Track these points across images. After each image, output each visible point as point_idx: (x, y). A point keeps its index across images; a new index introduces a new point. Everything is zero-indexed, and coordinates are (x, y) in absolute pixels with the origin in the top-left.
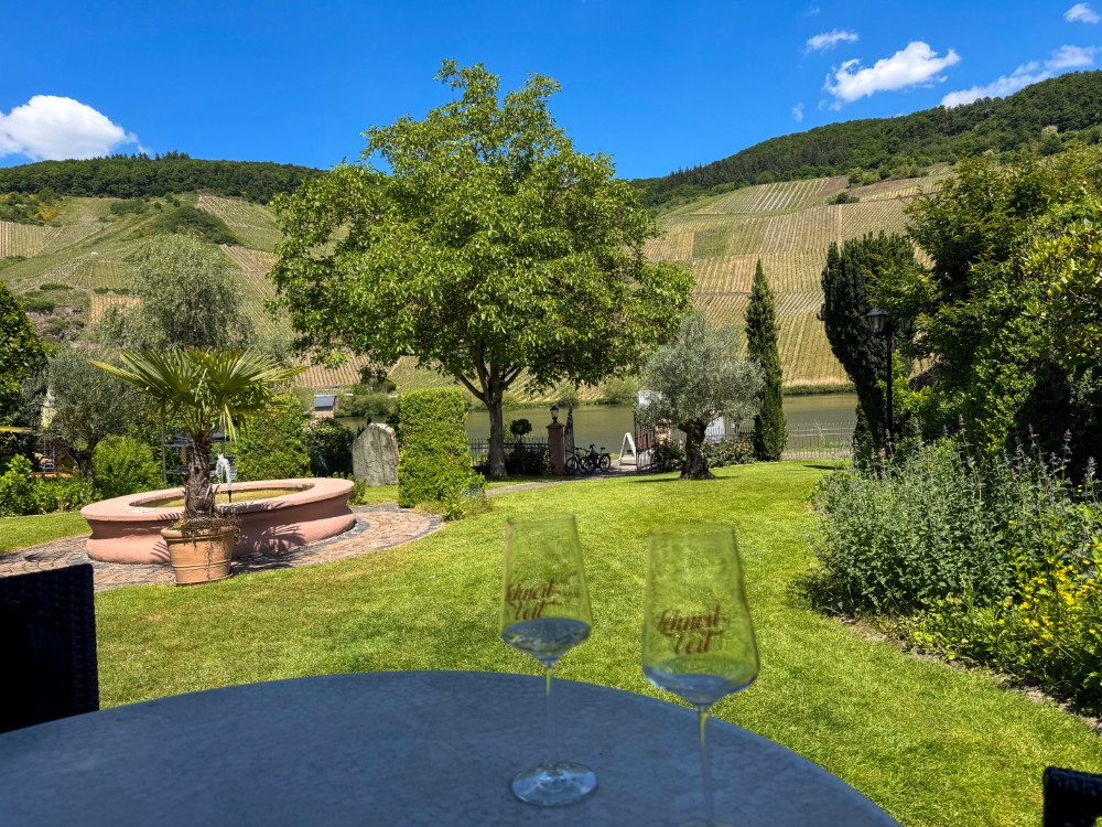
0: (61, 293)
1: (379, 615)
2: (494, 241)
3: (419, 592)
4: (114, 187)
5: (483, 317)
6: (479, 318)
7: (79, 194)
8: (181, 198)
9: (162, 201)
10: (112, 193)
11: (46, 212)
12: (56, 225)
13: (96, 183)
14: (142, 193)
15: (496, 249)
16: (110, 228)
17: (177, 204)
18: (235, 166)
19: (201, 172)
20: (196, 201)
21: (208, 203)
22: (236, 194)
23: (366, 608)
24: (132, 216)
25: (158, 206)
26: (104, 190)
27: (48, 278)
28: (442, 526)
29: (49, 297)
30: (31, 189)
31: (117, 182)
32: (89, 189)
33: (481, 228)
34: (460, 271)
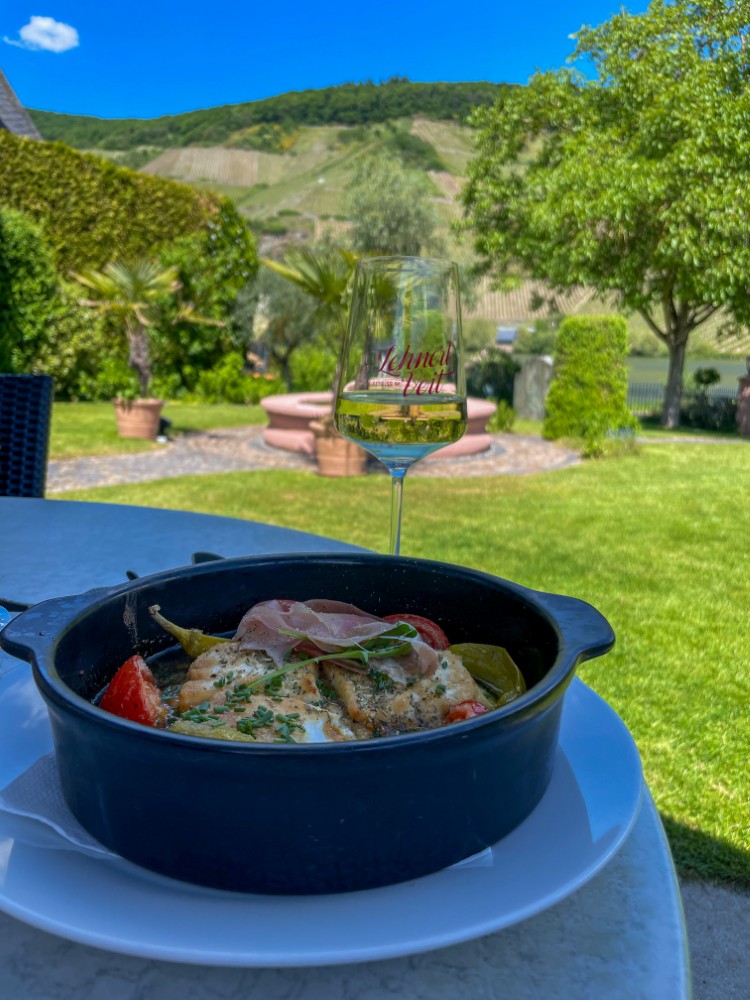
0: (293, 219)
1: (475, 530)
2: (703, 151)
3: (525, 518)
4: (342, 115)
5: (674, 243)
6: (669, 244)
7: (313, 124)
8: (399, 124)
9: (381, 128)
10: (341, 121)
11: (286, 141)
12: (294, 154)
13: (327, 111)
14: (365, 120)
15: (705, 161)
16: (336, 154)
17: (394, 130)
18: (451, 87)
19: (419, 95)
20: (411, 127)
21: (423, 128)
22: (449, 117)
23: (466, 521)
24: (354, 143)
25: (378, 133)
26: (334, 118)
27: (284, 204)
28: (578, 463)
29: (284, 222)
30: (276, 119)
31: (346, 110)
32: (321, 117)
33: (690, 135)
34: (656, 187)
